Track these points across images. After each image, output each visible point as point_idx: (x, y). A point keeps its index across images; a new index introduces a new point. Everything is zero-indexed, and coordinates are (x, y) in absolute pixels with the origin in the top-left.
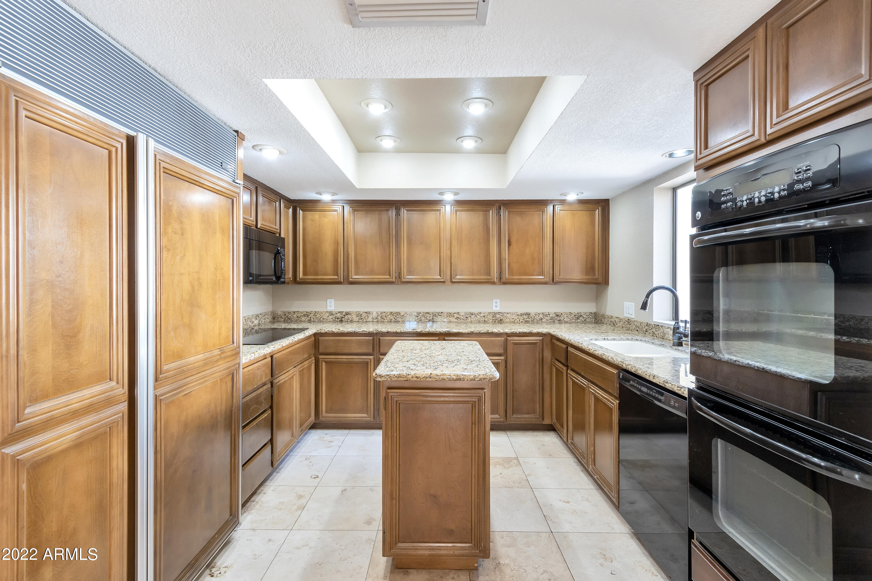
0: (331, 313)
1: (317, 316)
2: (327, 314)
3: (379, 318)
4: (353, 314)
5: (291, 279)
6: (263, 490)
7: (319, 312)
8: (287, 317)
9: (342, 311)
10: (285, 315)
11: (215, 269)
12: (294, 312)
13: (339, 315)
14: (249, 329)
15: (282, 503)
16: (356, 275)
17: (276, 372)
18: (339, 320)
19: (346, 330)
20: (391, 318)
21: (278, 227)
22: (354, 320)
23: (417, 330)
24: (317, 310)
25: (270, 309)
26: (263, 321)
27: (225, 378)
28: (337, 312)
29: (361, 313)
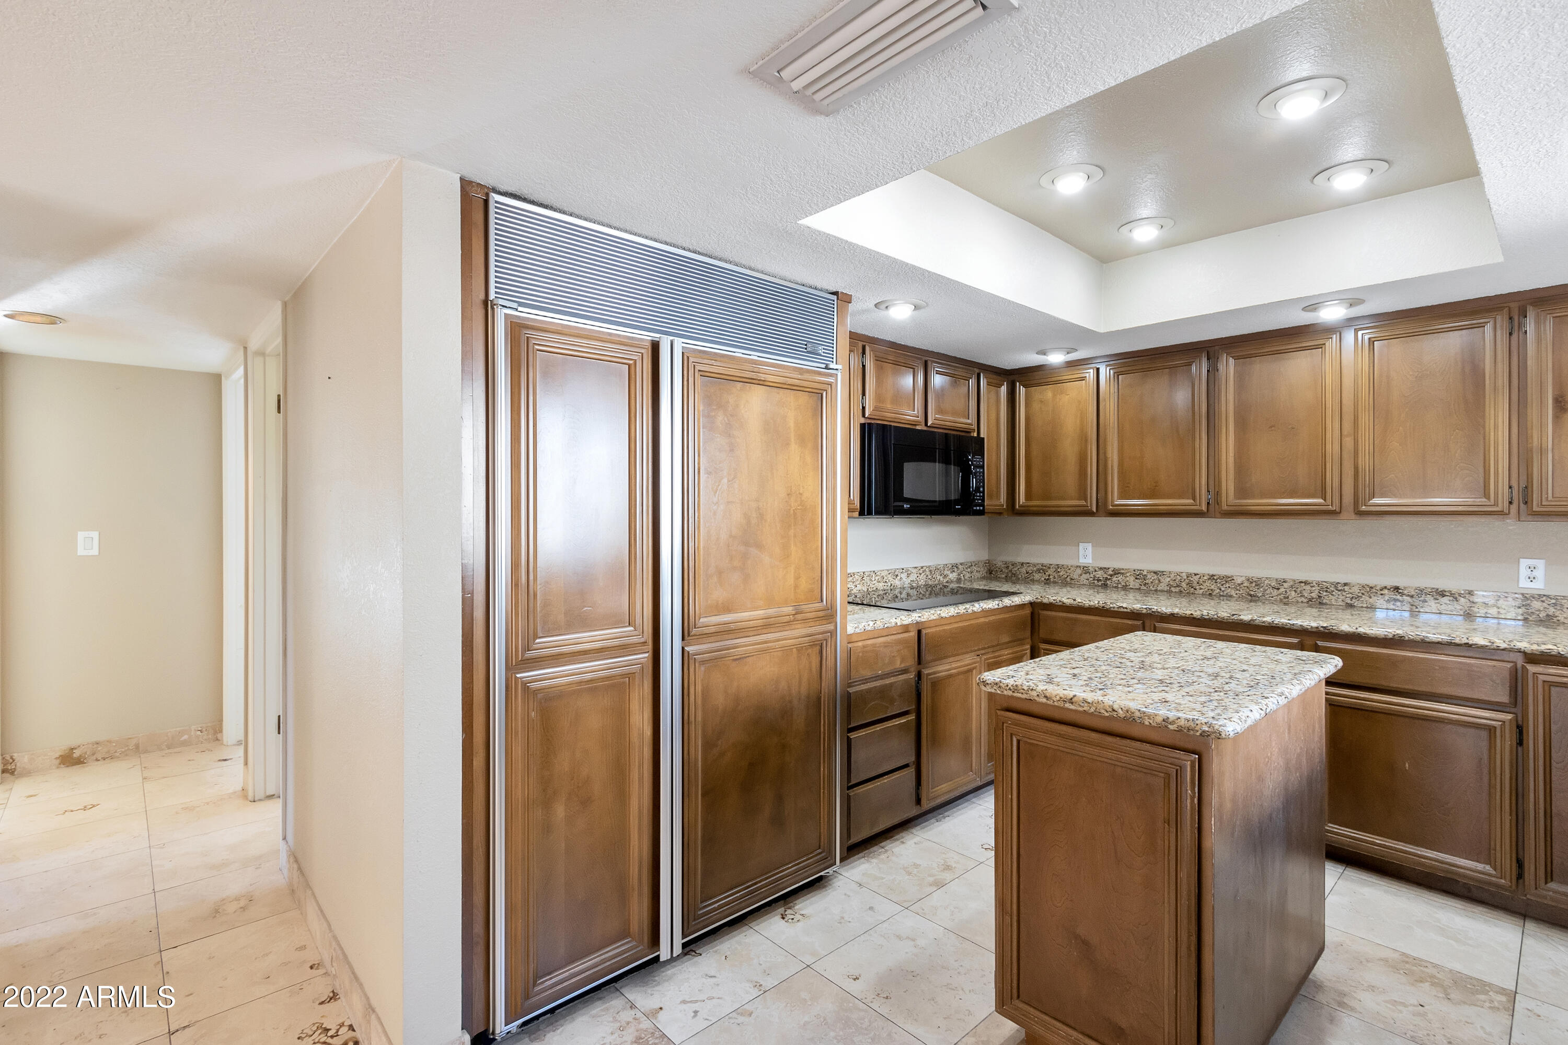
0: (1085, 570)
1: (1061, 574)
2: (1079, 571)
3: (1184, 585)
4: (1128, 574)
5: (1005, 507)
6: (903, 838)
7: (1065, 566)
8: (1011, 571)
9: (1107, 567)
10: (1008, 567)
11: (788, 495)
12: (1022, 564)
13: (1100, 574)
14: (939, 587)
15: (916, 866)
16: (1121, 498)
17: (926, 657)
18: (1100, 583)
19: (1088, 602)
20: (1213, 587)
21: (972, 420)
22: (1131, 587)
23: (1242, 617)
24: (1061, 562)
25: (984, 555)
26: (968, 575)
27: (807, 649)
28: (1097, 569)
29: (1145, 573)
